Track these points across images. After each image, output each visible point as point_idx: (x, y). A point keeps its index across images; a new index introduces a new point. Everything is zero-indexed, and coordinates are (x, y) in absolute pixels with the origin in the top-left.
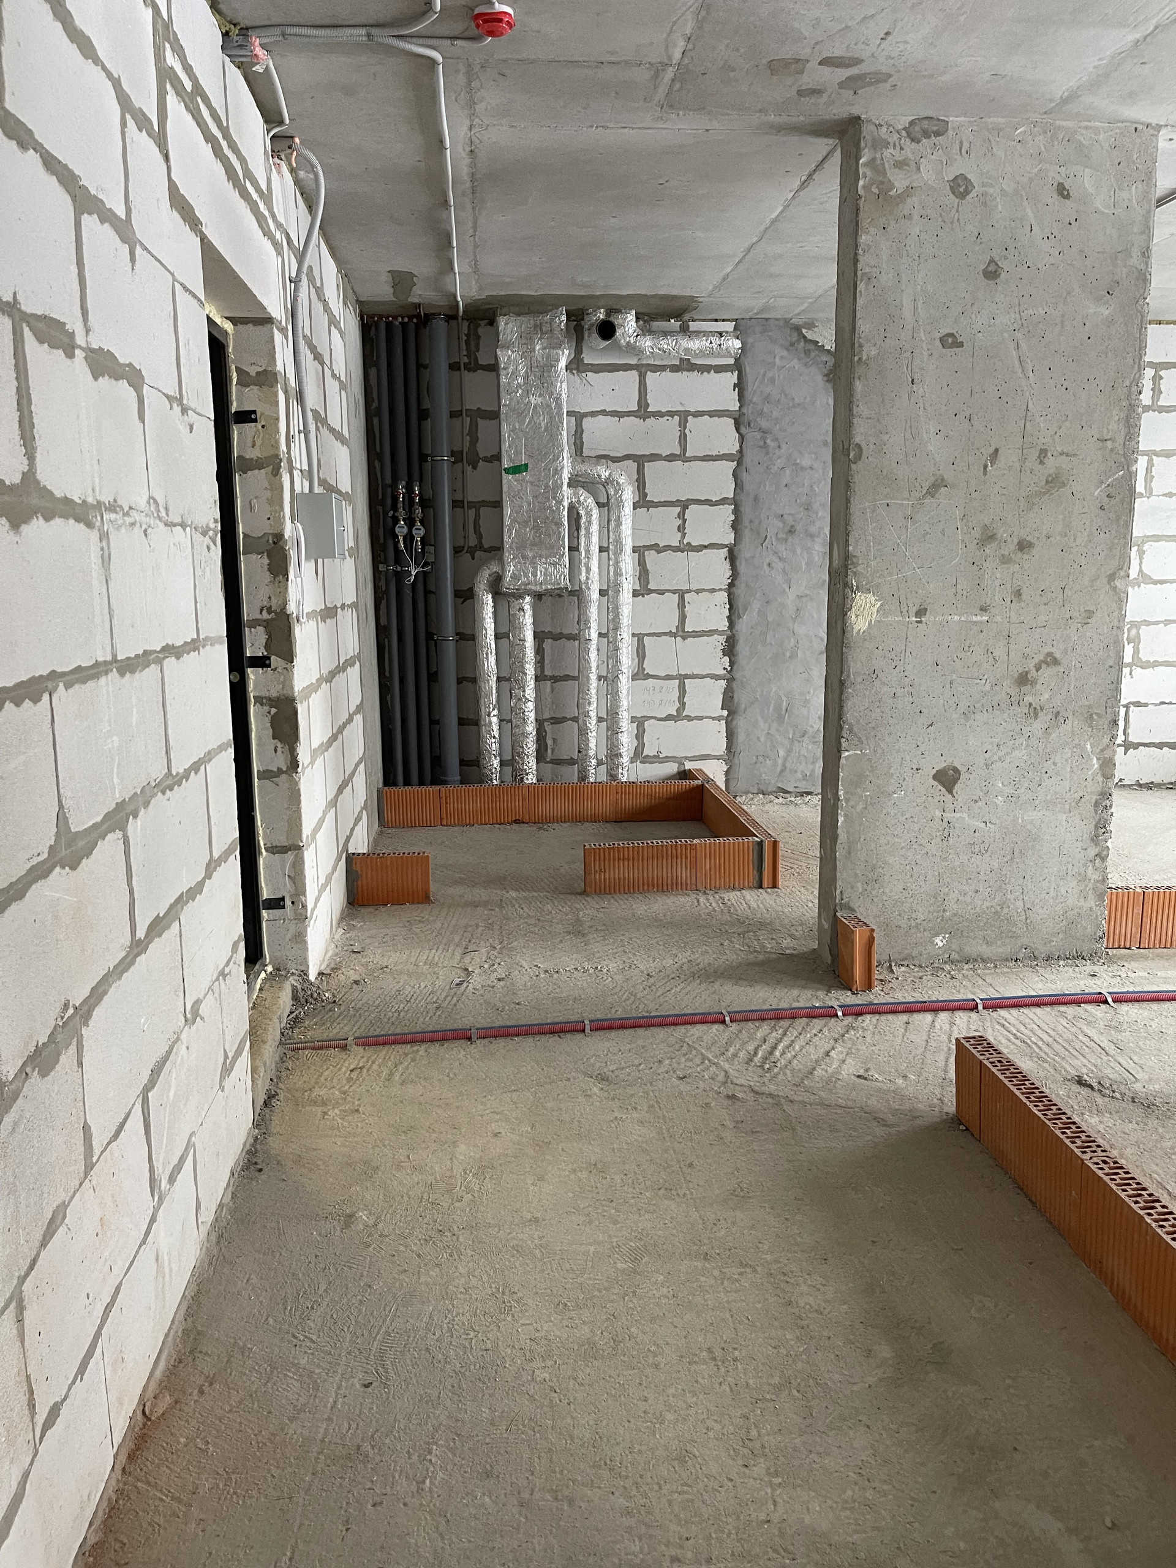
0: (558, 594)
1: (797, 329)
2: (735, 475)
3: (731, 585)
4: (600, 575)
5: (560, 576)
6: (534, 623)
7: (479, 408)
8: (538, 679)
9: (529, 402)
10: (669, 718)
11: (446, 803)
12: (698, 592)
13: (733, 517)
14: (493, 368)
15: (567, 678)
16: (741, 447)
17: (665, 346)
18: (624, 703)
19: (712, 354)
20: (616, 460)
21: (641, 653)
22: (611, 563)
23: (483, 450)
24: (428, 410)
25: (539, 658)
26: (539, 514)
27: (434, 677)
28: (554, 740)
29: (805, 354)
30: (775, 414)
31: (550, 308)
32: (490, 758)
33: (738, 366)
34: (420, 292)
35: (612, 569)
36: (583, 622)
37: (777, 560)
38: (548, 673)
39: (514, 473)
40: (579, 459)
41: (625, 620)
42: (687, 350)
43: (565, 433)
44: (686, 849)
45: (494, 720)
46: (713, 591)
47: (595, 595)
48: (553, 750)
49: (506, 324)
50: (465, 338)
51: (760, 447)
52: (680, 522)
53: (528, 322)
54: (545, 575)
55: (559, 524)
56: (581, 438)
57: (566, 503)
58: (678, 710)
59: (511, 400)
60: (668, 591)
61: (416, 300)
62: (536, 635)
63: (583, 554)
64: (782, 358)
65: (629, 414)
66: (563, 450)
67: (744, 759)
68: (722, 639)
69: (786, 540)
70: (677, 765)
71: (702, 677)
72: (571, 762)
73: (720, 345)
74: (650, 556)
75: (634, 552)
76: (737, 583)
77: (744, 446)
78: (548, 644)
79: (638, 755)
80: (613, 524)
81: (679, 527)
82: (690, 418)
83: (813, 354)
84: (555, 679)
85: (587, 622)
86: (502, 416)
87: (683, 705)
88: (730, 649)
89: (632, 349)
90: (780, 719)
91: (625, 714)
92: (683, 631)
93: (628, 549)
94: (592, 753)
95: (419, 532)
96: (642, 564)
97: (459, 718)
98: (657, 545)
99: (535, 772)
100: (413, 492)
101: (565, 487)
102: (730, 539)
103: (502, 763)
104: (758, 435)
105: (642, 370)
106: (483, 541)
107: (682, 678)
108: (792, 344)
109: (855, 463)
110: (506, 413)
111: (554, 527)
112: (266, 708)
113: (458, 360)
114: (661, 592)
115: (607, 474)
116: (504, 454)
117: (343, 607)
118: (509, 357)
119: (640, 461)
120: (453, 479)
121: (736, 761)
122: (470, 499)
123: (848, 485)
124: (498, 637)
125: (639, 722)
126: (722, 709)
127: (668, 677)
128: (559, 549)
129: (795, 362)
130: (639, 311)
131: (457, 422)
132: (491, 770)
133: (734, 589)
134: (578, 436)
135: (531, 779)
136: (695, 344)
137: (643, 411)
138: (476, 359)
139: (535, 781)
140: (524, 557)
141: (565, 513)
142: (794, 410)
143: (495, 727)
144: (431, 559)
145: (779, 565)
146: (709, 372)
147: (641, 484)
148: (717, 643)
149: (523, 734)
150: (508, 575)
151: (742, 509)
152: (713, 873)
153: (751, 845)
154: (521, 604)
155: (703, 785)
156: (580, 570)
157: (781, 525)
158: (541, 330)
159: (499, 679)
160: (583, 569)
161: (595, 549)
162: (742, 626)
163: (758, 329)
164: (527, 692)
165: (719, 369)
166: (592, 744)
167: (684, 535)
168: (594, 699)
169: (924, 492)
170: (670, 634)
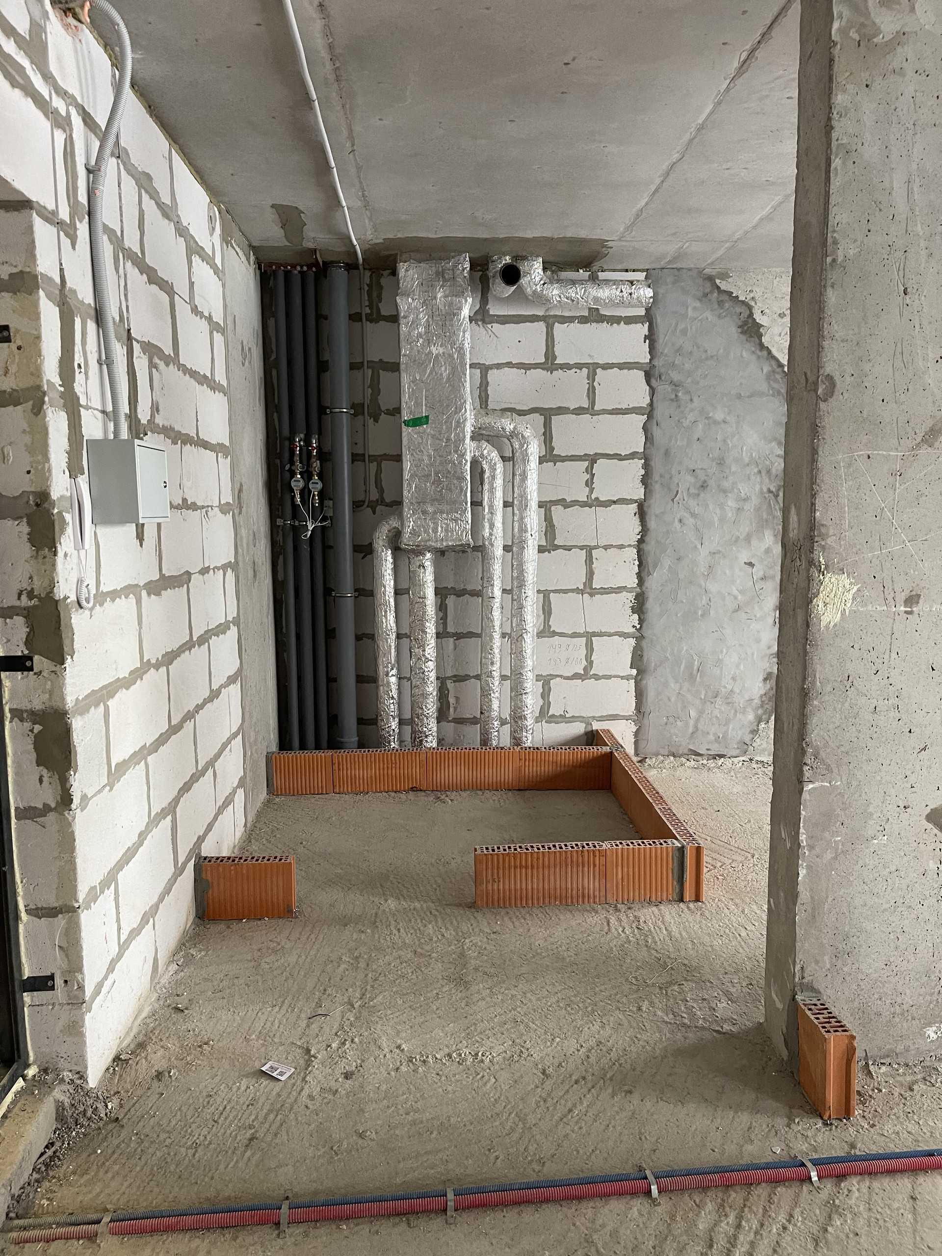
0: (462, 550)
1: (711, 279)
2: (645, 428)
3: (641, 541)
4: (504, 530)
5: (462, 532)
6: (436, 580)
7: (381, 360)
8: (438, 635)
9: (430, 352)
10: (576, 676)
11: (339, 770)
12: (606, 547)
13: (643, 472)
14: (394, 319)
15: (470, 635)
16: (651, 400)
17: (573, 295)
18: (529, 663)
19: (622, 303)
20: (522, 413)
21: (547, 610)
22: (516, 519)
23: (385, 402)
24: (327, 361)
25: (441, 614)
26: (440, 468)
27: (331, 634)
28: (457, 699)
29: (719, 305)
30: (687, 366)
31: (453, 254)
32: (388, 719)
33: (649, 317)
34: (312, 235)
35: (516, 525)
36: (487, 579)
37: (688, 516)
38: (451, 629)
39: (415, 425)
40: (483, 412)
41: (530, 576)
42: (596, 300)
43: (468, 385)
44: (594, 856)
45: (393, 680)
46: (621, 547)
47: (499, 551)
48: (455, 708)
49: (407, 271)
50: (366, 288)
51: (672, 400)
52: (588, 476)
53: (428, 269)
54: (447, 531)
55: (462, 479)
56: (486, 390)
57: (468, 457)
58: (585, 669)
59: (412, 349)
60: (575, 547)
61: (311, 245)
62: (437, 592)
63: (487, 510)
64: (695, 308)
65: (536, 366)
66: (465, 402)
67: (654, 720)
68: (631, 596)
69: (699, 495)
70: (584, 725)
71: (610, 635)
72: (474, 721)
73: (631, 294)
74: (557, 512)
75: (540, 507)
76: (647, 539)
77: (655, 399)
78: (451, 601)
79: (544, 714)
80: (517, 478)
81: (587, 481)
82: (599, 371)
83: (727, 305)
84: (459, 636)
85: (490, 579)
86: (402, 367)
87: (591, 663)
88: (639, 607)
89: (540, 299)
90: (692, 678)
91: (530, 674)
92: (591, 588)
93: (533, 504)
94: (495, 714)
95: (316, 486)
96: (548, 519)
97: (358, 676)
98: (564, 500)
99: (434, 734)
100: (310, 444)
101: (468, 440)
102: (640, 493)
103: (401, 723)
104: (669, 388)
105: (550, 321)
106: (385, 496)
107: (589, 636)
108: (706, 295)
109: (825, 401)
110: (406, 364)
111: (455, 482)
112: (27, 725)
113: (359, 311)
114: (568, 548)
115: (512, 427)
116: (404, 405)
117: (204, 571)
118: (410, 304)
119: (548, 414)
120: (353, 432)
121: (646, 722)
122: (371, 454)
123: (815, 430)
124: (397, 593)
125: (545, 681)
126: (631, 667)
127: (575, 635)
128: (461, 504)
129: (708, 315)
130: (547, 259)
131: (358, 374)
132: (388, 732)
133: (644, 546)
134: (483, 388)
135: (432, 742)
136: (604, 293)
137: (550, 363)
138: (379, 310)
139: (434, 745)
140: (424, 512)
141: (468, 467)
142: (707, 362)
143: (394, 688)
144: (330, 513)
145: (690, 521)
146: (619, 323)
147: (547, 437)
148: (626, 601)
149: (423, 694)
150: (407, 530)
151: (652, 463)
152: (625, 883)
153: (670, 850)
154: (421, 560)
155: (611, 753)
156: (483, 526)
157: (693, 480)
158: (443, 277)
159: (399, 636)
160: (487, 525)
161: (499, 503)
162: (653, 583)
163: (670, 279)
164: (428, 651)
165: (629, 320)
166: (495, 705)
167: (592, 490)
168: (497, 658)
169: (919, 440)
170: (577, 591)
